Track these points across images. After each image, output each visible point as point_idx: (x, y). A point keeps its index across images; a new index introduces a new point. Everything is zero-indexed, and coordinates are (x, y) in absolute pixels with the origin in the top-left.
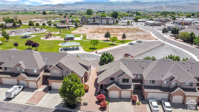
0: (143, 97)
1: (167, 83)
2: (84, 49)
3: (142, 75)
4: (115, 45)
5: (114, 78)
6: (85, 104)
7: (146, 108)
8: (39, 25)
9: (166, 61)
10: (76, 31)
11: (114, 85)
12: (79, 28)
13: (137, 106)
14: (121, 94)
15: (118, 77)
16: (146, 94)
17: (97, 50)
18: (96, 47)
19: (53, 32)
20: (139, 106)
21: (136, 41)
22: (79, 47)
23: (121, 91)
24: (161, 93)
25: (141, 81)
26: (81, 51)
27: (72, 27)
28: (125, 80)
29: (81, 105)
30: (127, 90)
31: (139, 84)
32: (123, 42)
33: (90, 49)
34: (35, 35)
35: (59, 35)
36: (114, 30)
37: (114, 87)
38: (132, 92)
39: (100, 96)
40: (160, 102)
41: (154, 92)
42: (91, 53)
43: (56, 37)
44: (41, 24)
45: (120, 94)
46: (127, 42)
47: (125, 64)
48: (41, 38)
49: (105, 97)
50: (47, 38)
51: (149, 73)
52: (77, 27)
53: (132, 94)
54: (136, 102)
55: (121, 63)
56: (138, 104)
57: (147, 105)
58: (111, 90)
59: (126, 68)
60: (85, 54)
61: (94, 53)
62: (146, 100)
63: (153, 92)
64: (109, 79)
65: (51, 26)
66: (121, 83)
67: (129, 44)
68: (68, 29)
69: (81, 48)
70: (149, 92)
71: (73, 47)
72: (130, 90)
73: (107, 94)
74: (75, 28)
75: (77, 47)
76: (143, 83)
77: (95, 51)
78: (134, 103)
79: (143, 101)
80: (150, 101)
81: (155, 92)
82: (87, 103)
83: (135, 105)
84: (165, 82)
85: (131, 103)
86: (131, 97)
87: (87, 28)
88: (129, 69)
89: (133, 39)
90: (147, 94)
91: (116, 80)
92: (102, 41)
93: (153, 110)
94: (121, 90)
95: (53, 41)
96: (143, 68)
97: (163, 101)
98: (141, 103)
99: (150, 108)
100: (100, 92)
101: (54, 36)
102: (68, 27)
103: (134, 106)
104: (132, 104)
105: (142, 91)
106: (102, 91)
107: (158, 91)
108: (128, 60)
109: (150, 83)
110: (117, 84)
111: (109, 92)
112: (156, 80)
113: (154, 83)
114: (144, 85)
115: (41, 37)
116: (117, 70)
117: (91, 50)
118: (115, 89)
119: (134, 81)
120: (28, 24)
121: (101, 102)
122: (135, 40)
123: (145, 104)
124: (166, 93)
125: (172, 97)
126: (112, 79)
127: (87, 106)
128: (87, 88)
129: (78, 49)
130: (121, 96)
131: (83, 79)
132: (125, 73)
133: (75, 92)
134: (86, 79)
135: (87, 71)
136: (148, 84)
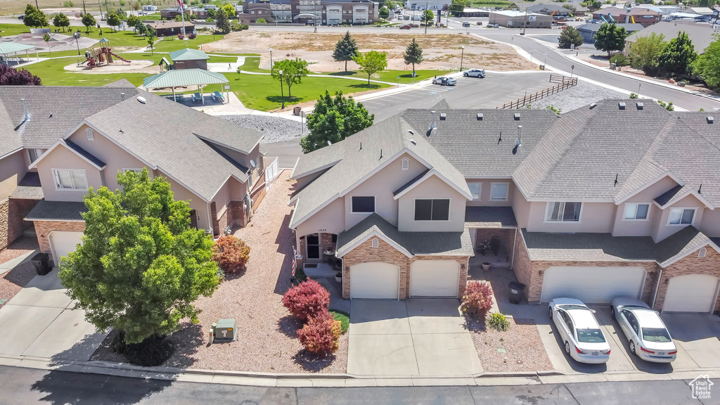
0: (522, 287)
1: (642, 214)
2: (243, 102)
3: (511, 182)
4: (376, 87)
5: (372, 199)
6: (223, 337)
7: (536, 345)
8: (66, 23)
9: (627, 109)
10: (222, 45)
11: (375, 230)
12: (232, 33)
13: (491, 333)
14: (408, 277)
15: (395, 193)
16: (534, 275)
17: (299, 104)
18: (296, 91)
19: (123, 48)
20: (502, 333)
21: (462, 73)
22: (224, 95)
23: (408, 262)
24: (611, 264)
25: (506, 213)
26: (232, 106)
27: (205, 30)
28: (426, 209)
29: (200, 343)
30: (441, 258)
31: (498, 225)
32: (410, 76)
33: (269, 99)
34: (42, 55)
35: (145, 56)
36: (372, 40)
37: (375, 245)
38: (463, 267)
39: (300, 293)
40: (607, 312)
41: (576, 263)
42: (275, 115)
43: (133, 62)
44: (75, 23)
45: (406, 277)
46: (426, 78)
47: (429, 134)
48: (66, 68)
49: (328, 295)
50: (92, 65)
51: (546, 169)
52: (226, 32)
53: (462, 278)
54: (488, 316)
55: (407, 128)
56: (499, 325)
57: (544, 330)
58: (356, 258)
59: (434, 151)
60: (246, 119)
61: (287, 115)
62: (536, 304)
63: (569, 264)
64: (349, 204)
65: (117, 27)
66: (408, 221)
67: (435, 83)
68: (186, 39)
69: (231, 98)
70: (550, 264)
71: (197, 94)
72: (455, 258)
73: (338, 279)
74: (217, 33)
75: (217, 93)
76: (514, 223)
77: (291, 107)
78: (476, 318)
79: (520, 308)
80: (556, 307)
81: (583, 264)
82: (230, 331)
83: (483, 329)
84: (630, 211)
85: (462, 320)
86: (462, 289)
87: (263, 35)
88: (446, 156)
90: (540, 273)
91: (382, 206)
92: (324, 73)
93: (579, 351)
94: (410, 256)
96: (514, 151)
97: (619, 308)
98: (509, 319)
99: (563, 345)
100: (306, 270)
101: (126, 59)
102: (189, 29)
103: (480, 336)
104: (469, 326)
105: (508, 259)
106: (314, 266)
107: (598, 254)
108: (443, 115)
109: (555, 217)
110: (391, 228)
111: (348, 269)
112: (583, 200)
113: (576, 218)
114: (524, 230)
115: (68, 62)
116: (389, 157)
117: (276, 104)
118: (381, 255)
119: (473, 212)
121: (306, 321)
122: (457, 71)
123: (532, 322)
124: (635, 264)
125: (667, 281)
126: (363, 204)
127: (231, 343)
128: (239, 254)
129: (217, 101)
130: (407, 288)
131: (222, 213)
132: (428, 170)
133: (152, 273)
134: (238, 216)
135: (242, 177)
136: (545, 221)
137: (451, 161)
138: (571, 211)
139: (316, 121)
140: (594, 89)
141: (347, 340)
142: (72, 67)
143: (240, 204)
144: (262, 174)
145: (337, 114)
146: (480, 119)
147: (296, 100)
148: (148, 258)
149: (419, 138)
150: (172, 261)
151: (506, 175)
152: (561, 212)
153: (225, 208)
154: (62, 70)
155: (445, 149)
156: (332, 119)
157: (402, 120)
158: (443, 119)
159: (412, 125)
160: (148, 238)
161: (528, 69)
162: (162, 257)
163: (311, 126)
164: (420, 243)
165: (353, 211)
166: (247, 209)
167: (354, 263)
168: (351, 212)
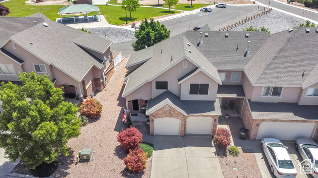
0: (246, 131)
1: (316, 93)
2: (108, 21)
3: (243, 72)
4: (173, 13)
6: (85, 159)
7: (254, 166)
9: (310, 33)
11: (167, 101)
13: (230, 158)
14: (185, 125)
15: (179, 80)
16: (254, 125)
17: (135, 22)
18: (133, 15)
20: (235, 158)
21: (215, 5)
22: (98, 17)
23: (185, 118)
24: (298, 121)
25: (239, 89)
26: (103, 23)
28: (195, 89)
29: (72, 162)
30: (203, 115)
31: (234, 96)
32: (189, 7)
33: (120, 19)
37: (167, 109)
38: (215, 120)
39: (127, 135)
40: (293, 146)
41: (277, 120)
42: (123, 27)
45: (184, 125)
46: (197, 8)
47: (198, 45)
48: (26, 2)
49: (141, 135)
51: (264, 67)
53: (215, 126)
54: (228, 147)
55: (187, 42)
56: (234, 153)
57: (259, 156)
58: (157, 115)
59: (201, 55)
60: (108, 30)
61: (128, 27)
62: (254, 140)
64: (154, 85)
66: (186, 95)
67: (201, 10)
69: (102, 18)
70: (263, 120)
71: (86, 17)
72: (212, 116)
73: (148, 123)
75: (95, 16)
76: (244, 95)
77: (131, 23)
78: (221, 149)
79: (245, 142)
80: (266, 144)
81: (282, 121)
83: (225, 155)
85: (214, 149)
86: (214, 131)
88: (208, 58)
89: (208, 3)
90: (258, 125)
91: (172, 87)
92: (148, 5)
93: (279, 173)
94: (186, 115)
96: (245, 55)
97: (301, 145)
98: (239, 149)
99: (270, 167)
103: (224, 160)
104: (217, 154)
105: (239, 112)
106: (136, 115)
107: (290, 116)
108: (207, 34)
109: (267, 94)
110: (176, 99)
111: (153, 121)
112: (284, 86)
113: (279, 95)
114: (249, 100)
116: (176, 61)
117: (124, 22)
119: (222, 88)
121: (128, 153)
122: (212, 4)
123: (252, 151)
124: (311, 122)
126: (162, 85)
127: (89, 163)
128: (96, 109)
129: (95, 20)
130: (185, 130)
131: (89, 85)
132: (197, 68)
133: (37, 133)
134: (98, 86)
135: (99, 66)
136: (262, 96)
137: (210, 60)
138: (277, 91)
139: (140, 34)
140: (280, 14)
141: (151, 161)
142: (29, 2)
143: (99, 79)
144: (112, 62)
145: (151, 31)
146: (227, 37)
147: (134, 20)
148: (35, 124)
149: (193, 48)
150: (49, 125)
151: (241, 69)
152: (271, 91)
153: (91, 82)
154: (24, 3)
155: (208, 54)
156: (148, 33)
157: (184, 37)
158: (206, 36)
159: (189, 40)
160: (35, 113)
161: (247, 3)
162: (43, 124)
163: (137, 37)
164: (192, 108)
165: (156, 89)
166: (103, 82)
167: (156, 118)
168: (155, 89)
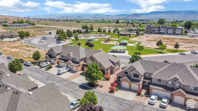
2: (129, 53)
4: (163, 53)
8: (105, 32)
10: (135, 39)
11: (126, 77)
12: (140, 36)
16: (151, 90)
19: (114, 38)
24: (164, 91)
25: (151, 79)
26: (126, 54)
27: (134, 34)
28: (135, 75)
29: (98, 86)
33: (135, 53)
34: (98, 39)
35: (117, 41)
36: (175, 40)
43: (114, 42)
44: (107, 31)
46: (178, 52)
47: (142, 64)
50: (106, 42)
53: (139, 88)
55: (138, 62)
57: (149, 99)
59: (142, 67)
60: (127, 57)
65: (115, 33)
66: (132, 77)
68: (128, 37)
69: (127, 52)
71: (120, 51)
72: (138, 84)
74: (136, 36)
75: (125, 51)
81: (159, 90)
83: (139, 96)
84: (170, 83)
87: (147, 37)
89: (189, 50)
91: (129, 74)
92: (153, 48)
94: (131, 82)
95: (108, 45)
96: (156, 69)
98: (144, 96)
101: (112, 41)
102: (129, 35)
103: (137, 97)
104: (137, 95)
107: (162, 89)
108: (146, 61)
110: (129, 77)
111: (121, 82)
112: (162, 79)
114: (152, 82)
115: (102, 41)
118: (126, 81)
119: (146, 78)
120: (97, 30)
123: (147, 97)
127: (102, 87)
128: (109, 77)
130: (130, 88)
132: (136, 69)
134: (112, 73)
135: (113, 66)
141: (117, 91)
142: (102, 42)
143: (113, 70)
146: (152, 63)
152: (158, 80)
153: (110, 70)
154: (100, 42)
155: (144, 67)
159: (140, 62)
163: (130, 60)
165: (124, 74)
166: (114, 72)
